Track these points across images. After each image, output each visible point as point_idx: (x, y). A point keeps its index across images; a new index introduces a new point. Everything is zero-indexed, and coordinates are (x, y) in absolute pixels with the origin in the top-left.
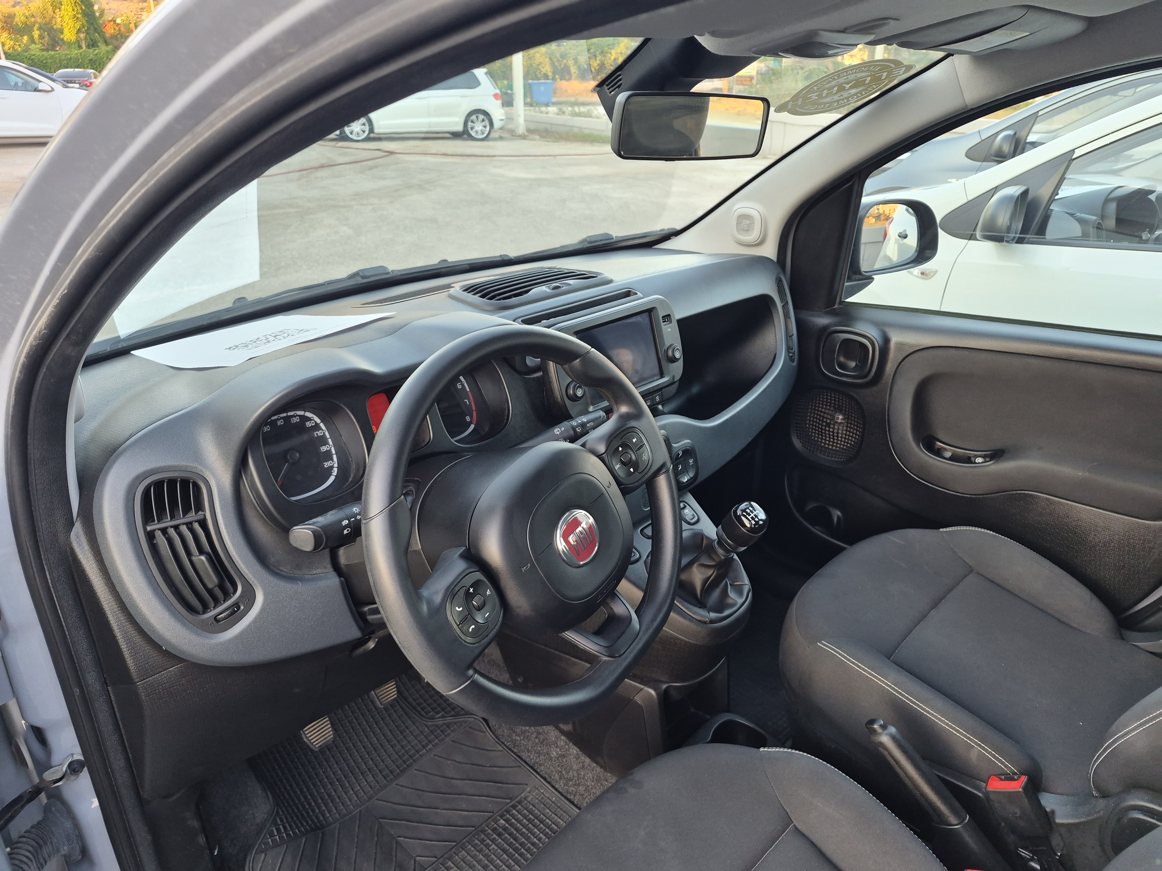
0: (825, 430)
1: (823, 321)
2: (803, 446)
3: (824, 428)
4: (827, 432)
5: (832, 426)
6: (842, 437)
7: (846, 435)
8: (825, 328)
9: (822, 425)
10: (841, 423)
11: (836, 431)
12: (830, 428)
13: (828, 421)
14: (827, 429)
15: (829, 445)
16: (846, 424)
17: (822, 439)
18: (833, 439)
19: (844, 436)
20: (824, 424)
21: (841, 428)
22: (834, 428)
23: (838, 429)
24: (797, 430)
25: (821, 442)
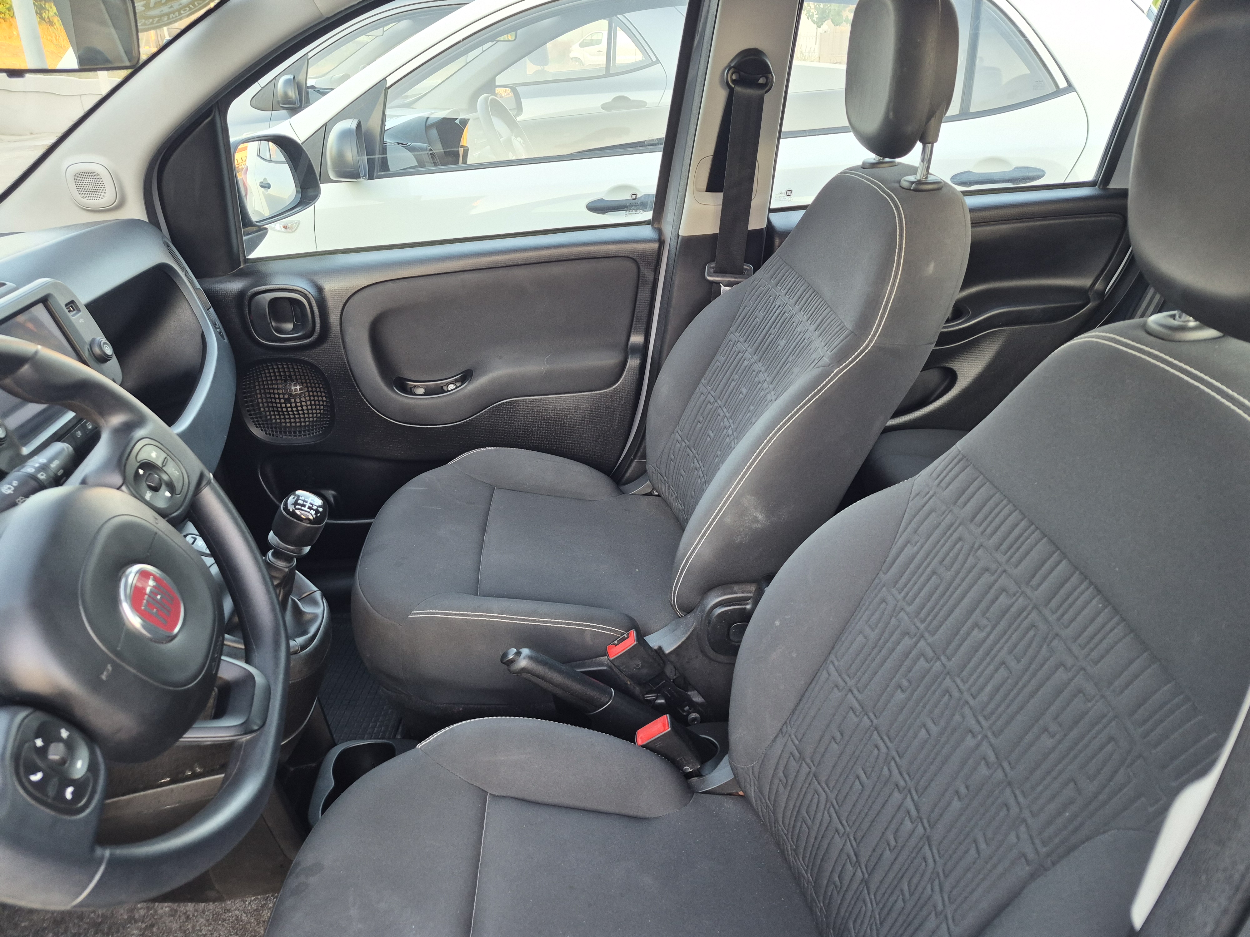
0: (286, 407)
1: (234, 286)
2: (266, 434)
3: (283, 405)
4: (289, 409)
5: (293, 400)
6: (308, 409)
7: (311, 405)
8: (241, 294)
9: (281, 403)
10: (300, 395)
11: (299, 404)
12: (291, 403)
13: (286, 396)
14: (288, 405)
15: (295, 422)
16: (307, 394)
17: (285, 418)
18: (299, 414)
19: (309, 407)
20: (282, 401)
21: (303, 399)
22: (295, 402)
23: (301, 402)
24: (252, 418)
25: (286, 423)
